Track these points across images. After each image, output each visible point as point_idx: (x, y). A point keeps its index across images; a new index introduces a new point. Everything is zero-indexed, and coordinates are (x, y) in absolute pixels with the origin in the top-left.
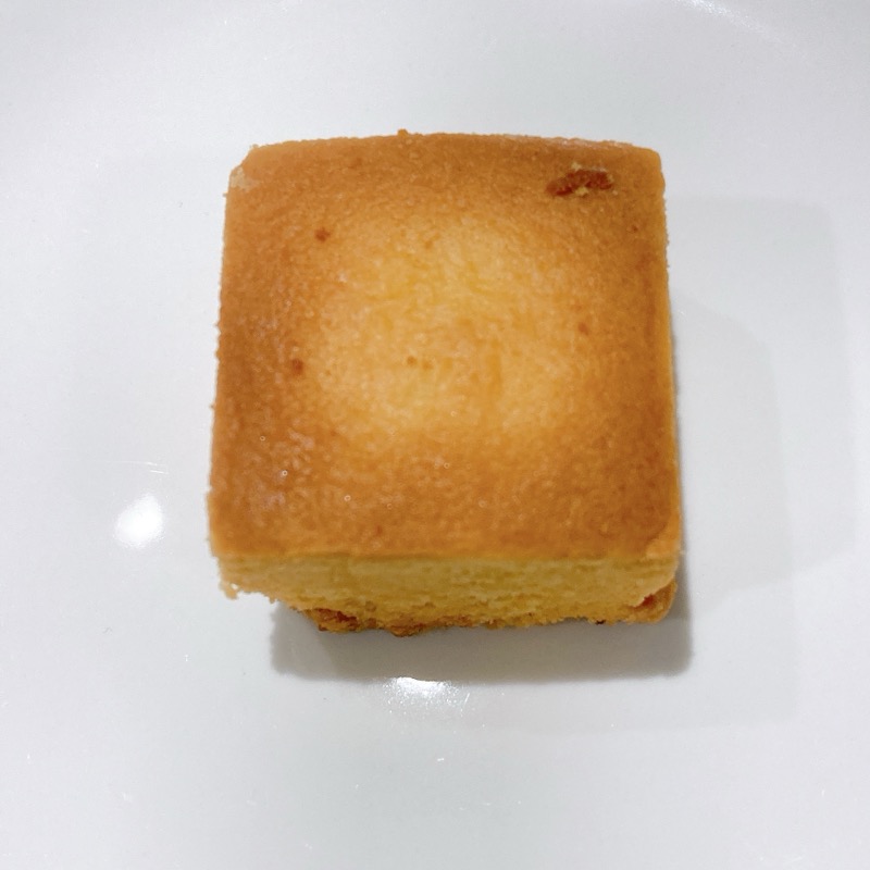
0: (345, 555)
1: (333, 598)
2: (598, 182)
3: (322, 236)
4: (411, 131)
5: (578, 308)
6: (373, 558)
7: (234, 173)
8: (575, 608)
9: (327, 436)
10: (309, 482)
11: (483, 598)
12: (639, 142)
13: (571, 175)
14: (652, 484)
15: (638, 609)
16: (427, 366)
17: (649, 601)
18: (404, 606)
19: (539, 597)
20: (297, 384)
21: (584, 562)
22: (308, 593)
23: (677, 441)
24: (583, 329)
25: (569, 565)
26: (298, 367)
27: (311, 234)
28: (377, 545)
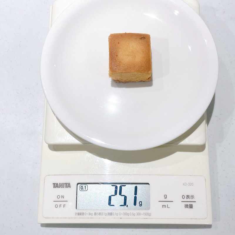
0: (122, 72)
1: (119, 78)
2: (144, 38)
3: (119, 43)
4: (126, 33)
5: (143, 50)
6: (125, 73)
7: (109, 37)
8: (142, 79)
9: (120, 62)
10: (119, 66)
11: (133, 78)
12: (148, 34)
13: (142, 37)
14: (149, 66)
15: (148, 79)
16: (129, 55)
17: (149, 78)
18: (125, 79)
19: (138, 78)
20: (117, 57)
21: (143, 73)
22: (117, 78)
23: (152, 62)
24: (143, 52)
25: (142, 73)
26: (117, 56)
27: (117, 43)
28: (125, 72)
